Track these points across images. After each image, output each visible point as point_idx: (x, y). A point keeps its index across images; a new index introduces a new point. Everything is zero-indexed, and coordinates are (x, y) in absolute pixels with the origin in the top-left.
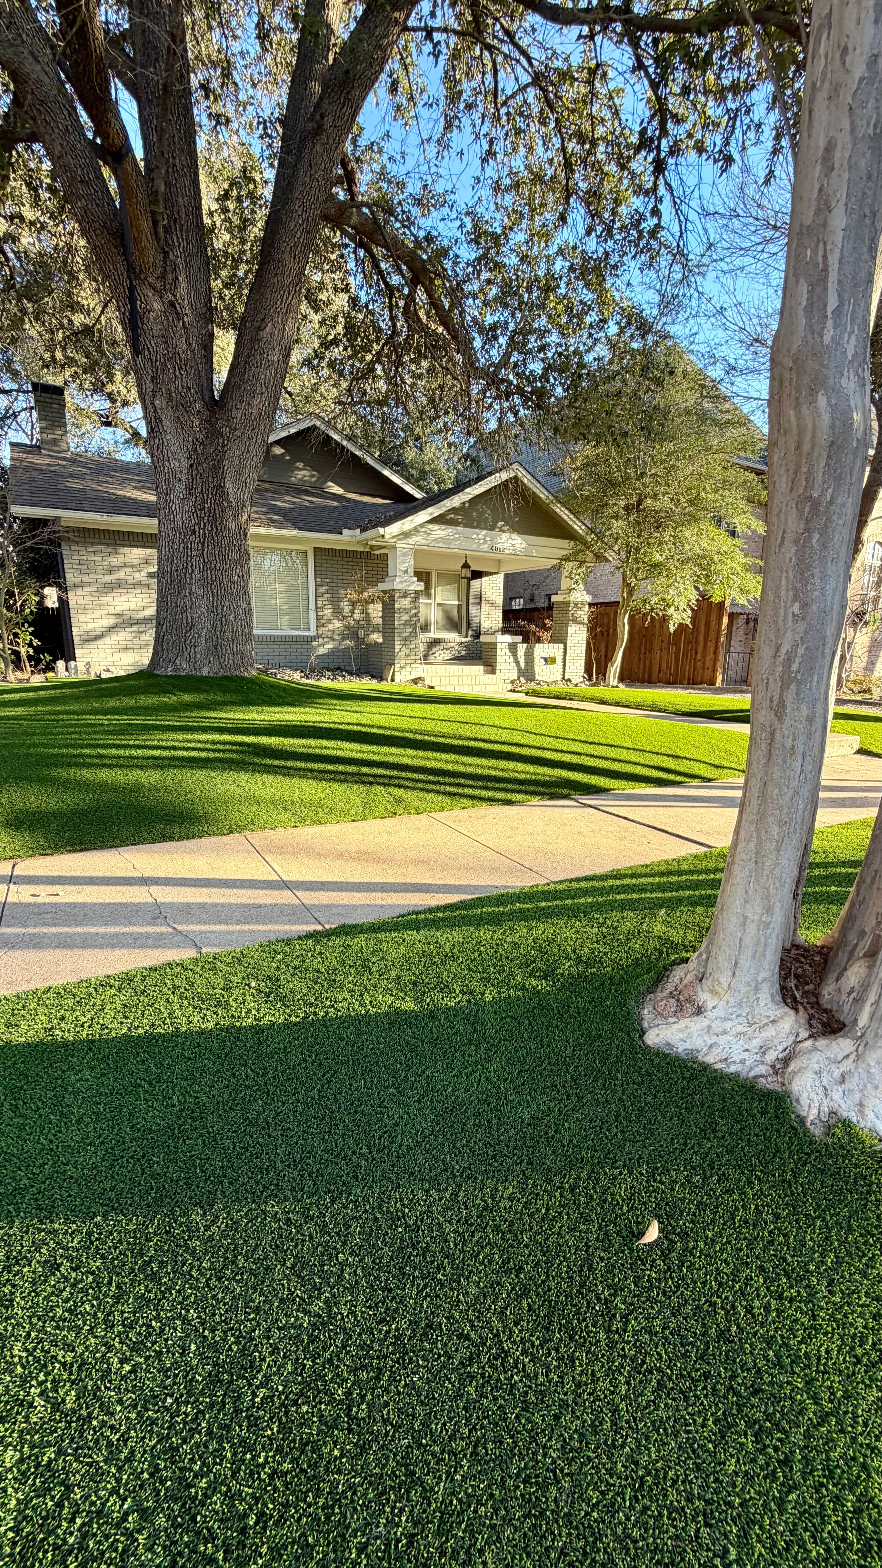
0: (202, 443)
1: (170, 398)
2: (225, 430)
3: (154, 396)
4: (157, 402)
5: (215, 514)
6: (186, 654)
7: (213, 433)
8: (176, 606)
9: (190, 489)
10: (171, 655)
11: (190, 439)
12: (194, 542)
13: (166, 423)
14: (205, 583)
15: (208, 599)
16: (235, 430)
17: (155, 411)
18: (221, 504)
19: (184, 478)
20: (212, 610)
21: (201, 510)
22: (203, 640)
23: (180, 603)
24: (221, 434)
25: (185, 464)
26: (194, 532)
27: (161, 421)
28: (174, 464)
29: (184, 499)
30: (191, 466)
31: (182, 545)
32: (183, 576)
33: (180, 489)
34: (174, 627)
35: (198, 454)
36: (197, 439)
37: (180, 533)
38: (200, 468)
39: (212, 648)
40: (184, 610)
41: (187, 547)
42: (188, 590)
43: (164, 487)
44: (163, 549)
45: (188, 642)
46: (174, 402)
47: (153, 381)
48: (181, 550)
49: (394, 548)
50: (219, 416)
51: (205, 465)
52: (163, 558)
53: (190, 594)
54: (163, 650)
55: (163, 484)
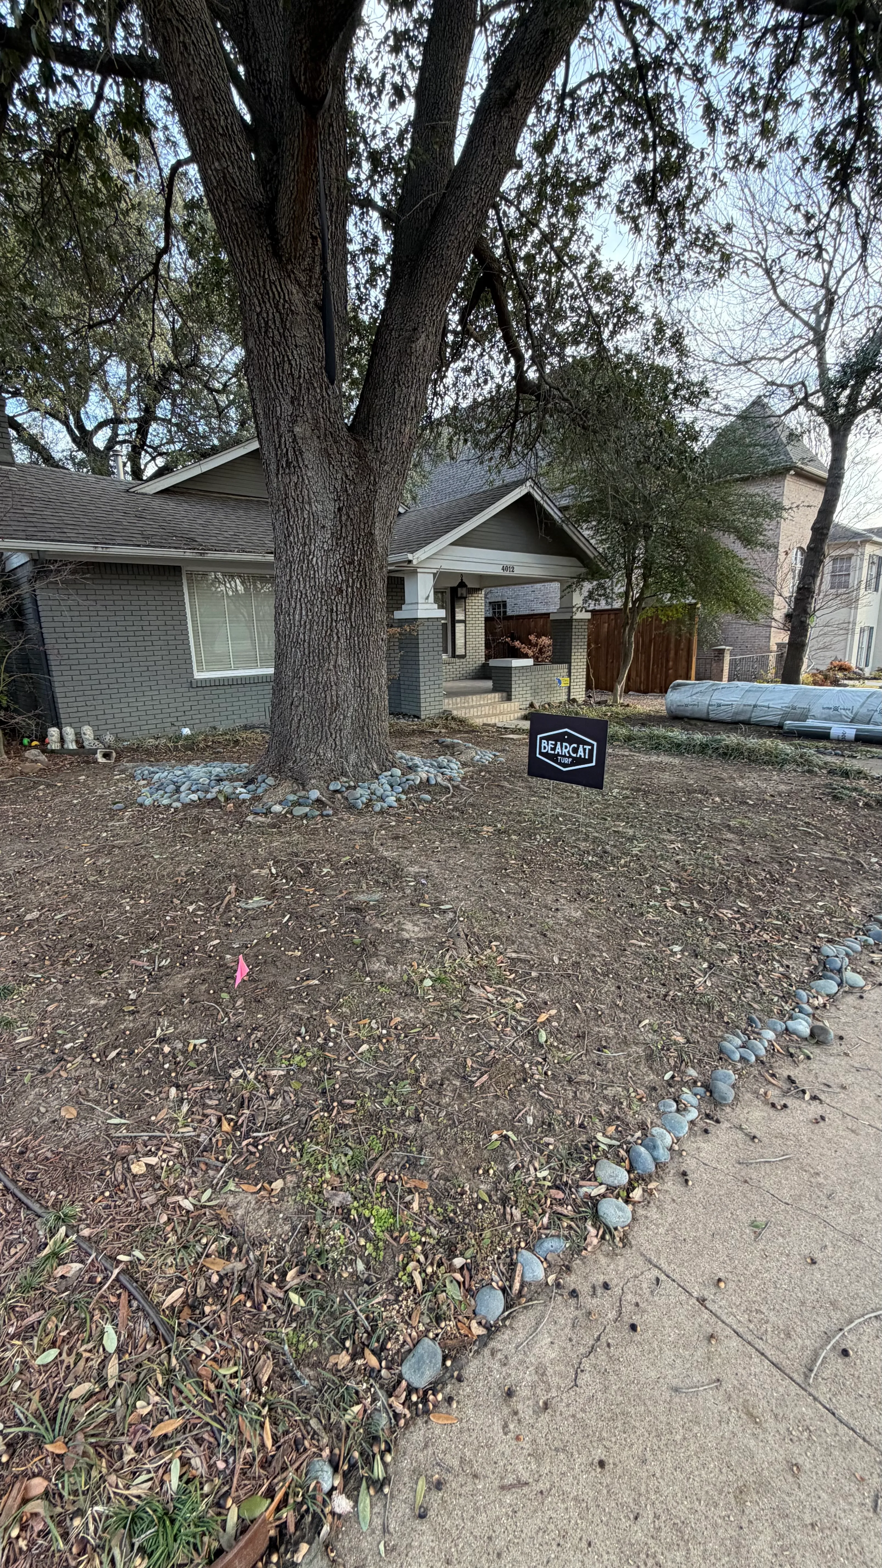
0: (352, 482)
1: (316, 427)
2: (375, 465)
3: (294, 422)
4: (297, 429)
5: (364, 568)
6: (331, 741)
7: (365, 470)
8: (317, 683)
9: (337, 537)
10: (311, 744)
11: (339, 476)
12: (341, 604)
13: (307, 455)
14: (353, 651)
15: (355, 671)
16: (385, 463)
18: (370, 556)
19: (329, 524)
20: (359, 684)
21: (350, 564)
22: (348, 722)
23: (322, 678)
24: (371, 470)
25: (331, 507)
26: (341, 591)
27: (301, 453)
28: (317, 507)
29: (329, 551)
30: (340, 509)
31: (325, 608)
32: (326, 645)
33: (324, 538)
34: (315, 708)
35: (348, 495)
36: (347, 476)
37: (323, 593)
38: (351, 513)
39: (359, 731)
40: (327, 687)
41: (332, 610)
42: (332, 663)
43: (301, 536)
44: (298, 612)
45: (333, 726)
46: (322, 431)
47: (292, 403)
48: (324, 613)
49: (414, 572)
50: (367, 447)
51: (357, 509)
52: (297, 623)
53: (335, 667)
54: (299, 737)
55: (300, 531)
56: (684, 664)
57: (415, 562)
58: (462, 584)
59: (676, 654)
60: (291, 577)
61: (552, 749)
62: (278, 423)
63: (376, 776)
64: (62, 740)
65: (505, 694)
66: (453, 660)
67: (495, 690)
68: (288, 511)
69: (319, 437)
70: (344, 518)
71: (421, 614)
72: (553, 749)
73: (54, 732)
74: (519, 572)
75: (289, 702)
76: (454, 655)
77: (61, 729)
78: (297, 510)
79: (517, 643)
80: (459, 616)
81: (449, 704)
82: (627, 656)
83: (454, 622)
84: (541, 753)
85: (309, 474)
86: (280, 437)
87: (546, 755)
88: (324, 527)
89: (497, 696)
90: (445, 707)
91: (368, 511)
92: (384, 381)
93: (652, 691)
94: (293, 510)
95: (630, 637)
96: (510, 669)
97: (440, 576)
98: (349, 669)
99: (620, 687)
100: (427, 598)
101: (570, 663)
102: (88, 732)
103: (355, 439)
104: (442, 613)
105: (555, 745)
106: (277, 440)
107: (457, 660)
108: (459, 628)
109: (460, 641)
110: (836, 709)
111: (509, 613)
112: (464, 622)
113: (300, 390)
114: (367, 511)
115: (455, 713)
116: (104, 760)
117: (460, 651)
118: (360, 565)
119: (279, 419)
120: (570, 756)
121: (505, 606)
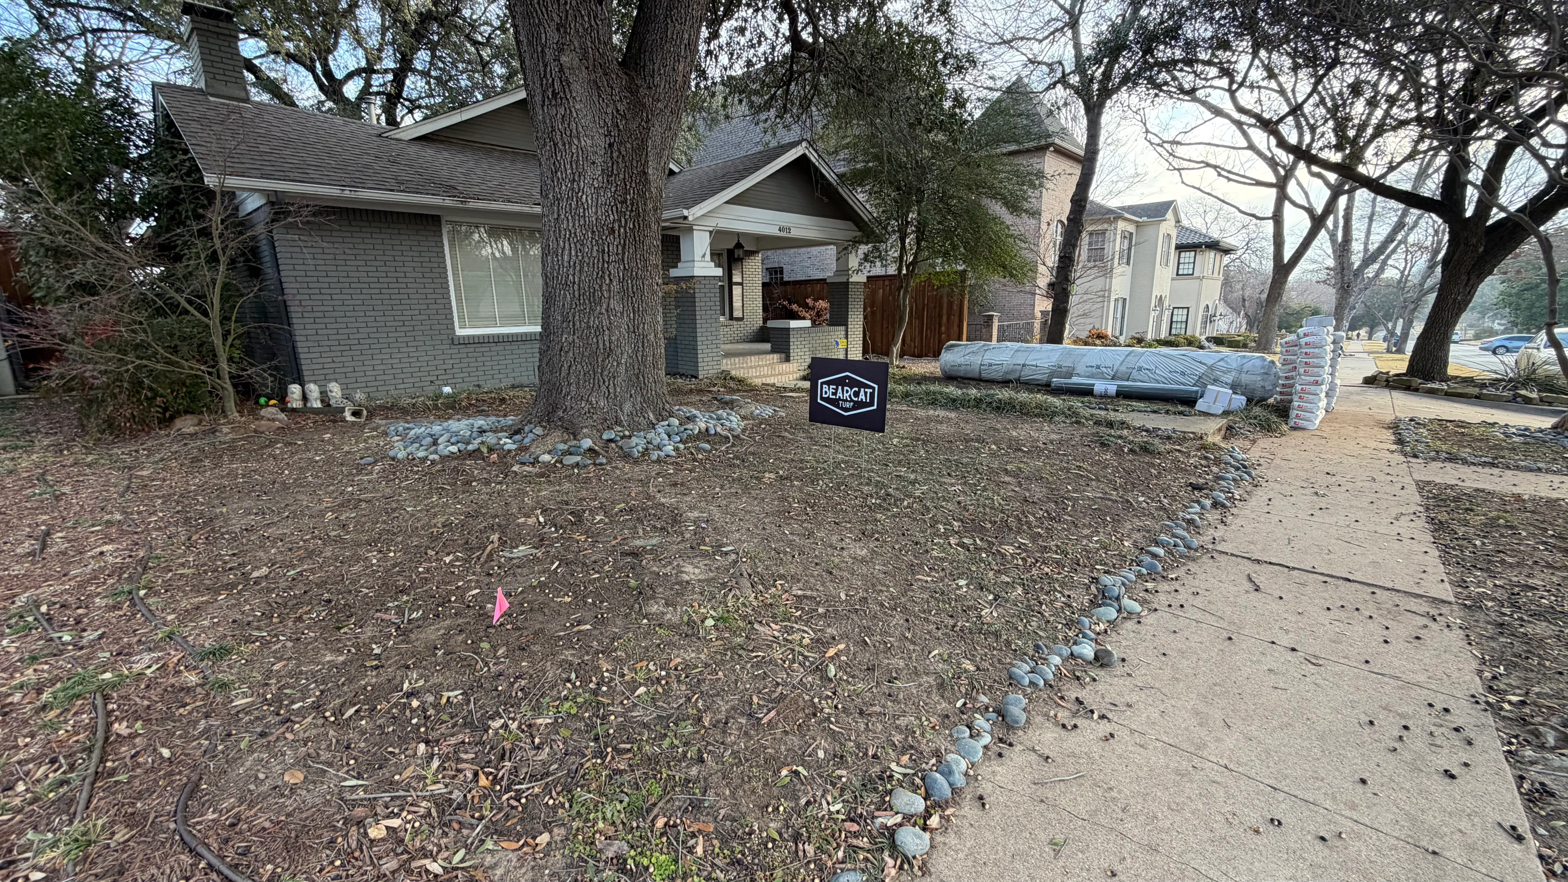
0: (624, 116)
1: (584, 57)
2: (648, 101)
3: (561, 50)
4: (564, 59)
5: (638, 208)
6: (604, 388)
7: (637, 106)
8: (589, 327)
9: (608, 174)
10: (583, 391)
11: (609, 110)
12: (613, 245)
13: (576, 87)
14: (626, 295)
15: (628, 316)
16: (659, 101)
17: (561, 70)
18: (643, 196)
19: (599, 160)
20: (633, 330)
21: (622, 203)
22: (622, 369)
23: (594, 322)
24: (644, 105)
25: (602, 142)
26: (612, 231)
27: (569, 84)
28: (586, 142)
29: (599, 188)
30: (611, 145)
31: (595, 248)
32: (597, 287)
33: (593, 174)
34: (586, 354)
35: (619, 130)
36: (618, 111)
37: (593, 232)
38: (623, 149)
39: (634, 378)
40: (600, 331)
41: (603, 251)
42: (605, 306)
43: (569, 171)
44: (567, 252)
45: (606, 373)
46: (591, 61)
47: (558, 30)
48: (595, 254)
49: (690, 230)
50: (639, 82)
51: (629, 146)
52: (566, 264)
53: (607, 311)
54: (569, 384)
55: (568, 167)
56: (956, 328)
57: (690, 218)
58: (739, 246)
59: (948, 319)
60: (559, 215)
61: (833, 394)
62: (543, 51)
63: (653, 426)
64: (305, 398)
65: (783, 355)
66: (731, 322)
67: (773, 351)
68: (555, 145)
69: (587, 68)
70: (615, 155)
71: (697, 272)
72: (835, 394)
73: (295, 390)
74: (795, 233)
75: (558, 347)
76: (731, 318)
77: (302, 385)
78: (564, 145)
79: (795, 307)
80: (736, 278)
81: (727, 364)
82: (902, 319)
83: (731, 284)
84: (822, 399)
85: (577, 107)
86: (545, 66)
87: (827, 400)
88: (594, 163)
89: (776, 357)
90: (724, 368)
91: (641, 148)
92: (656, 16)
93: (926, 356)
94: (560, 145)
95: (904, 300)
96: (788, 330)
97: (717, 235)
98: (622, 314)
99: (896, 349)
100: (704, 256)
101: (846, 325)
102: (335, 390)
103: (626, 73)
104: (719, 272)
105: (837, 389)
106: (542, 69)
107: (735, 323)
108: (737, 291)
109: (737, 304)
110: (1098, 367)
111: (786, 279)
112: (741, 284)
113: (567, 17)
114: (639, 149)
115: (733, 373)
116: (353, 419)
117: (737, 314)
118: (632, 205)
119: (544, 47)
120: (852, 400)
121: (782, 272)
